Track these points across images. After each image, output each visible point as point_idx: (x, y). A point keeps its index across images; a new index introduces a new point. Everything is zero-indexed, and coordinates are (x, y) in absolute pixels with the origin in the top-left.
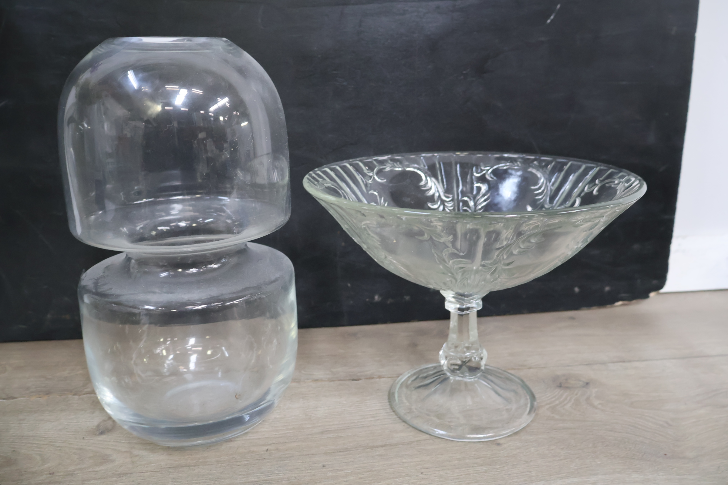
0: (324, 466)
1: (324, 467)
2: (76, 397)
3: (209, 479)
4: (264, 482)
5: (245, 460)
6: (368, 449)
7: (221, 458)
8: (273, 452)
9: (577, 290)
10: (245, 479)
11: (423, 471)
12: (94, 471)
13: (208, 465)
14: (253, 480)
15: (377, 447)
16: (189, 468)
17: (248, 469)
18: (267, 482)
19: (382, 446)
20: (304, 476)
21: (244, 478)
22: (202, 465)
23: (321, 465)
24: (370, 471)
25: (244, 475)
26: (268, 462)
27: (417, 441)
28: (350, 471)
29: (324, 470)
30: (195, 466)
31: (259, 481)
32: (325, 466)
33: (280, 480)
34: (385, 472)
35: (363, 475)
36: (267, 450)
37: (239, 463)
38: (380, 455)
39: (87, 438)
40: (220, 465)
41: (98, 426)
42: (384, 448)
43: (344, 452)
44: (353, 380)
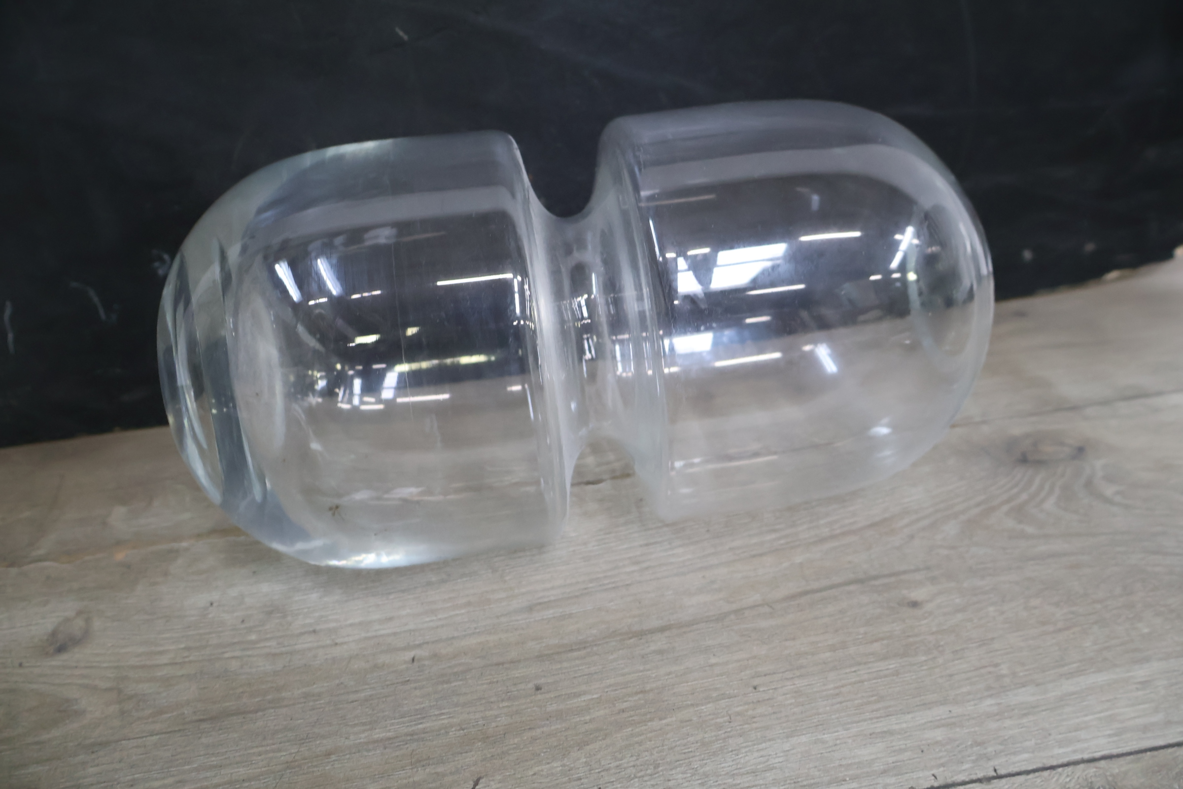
0: (538, 688)
1: (539, 692)
2: (14, 571)
3: (288, 741)
4: (409, 738)
5: (367, 687)
6: (630, 638)
7: (315, 686)
8: (426, 663)
9: (1027, 255)
10: (366, 734)
11: (756, 682)
12: (37, 743)
13: (286, 706)
14: (384, 734)
15: (652, 632)
16: (244, 718)
17: (373, 710)
18: (416, 737)
19: (662, 629)
20: (496, 716)
21: (364, 731)
22: (272, 708)
23: (531, 685)
24: (641, 692)
25: (364, 724)
26: (415, 688)
27: (736, 612)
28: (595, 696)
29: (539, 697)
30: (256, 712)
31: (397, 737)
32: (541, 689)
33: (443, 731)
34: (674, 693)
35: (625, 704)
36: (413, 660)
37: (352, 697)
38: (660, 652)
39: (27, 664)
40: (311, 704)
41: (54, 634)
42: (667, 633)
43: (579, 650)
44: (589, 483)
